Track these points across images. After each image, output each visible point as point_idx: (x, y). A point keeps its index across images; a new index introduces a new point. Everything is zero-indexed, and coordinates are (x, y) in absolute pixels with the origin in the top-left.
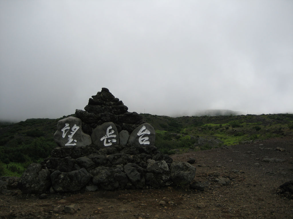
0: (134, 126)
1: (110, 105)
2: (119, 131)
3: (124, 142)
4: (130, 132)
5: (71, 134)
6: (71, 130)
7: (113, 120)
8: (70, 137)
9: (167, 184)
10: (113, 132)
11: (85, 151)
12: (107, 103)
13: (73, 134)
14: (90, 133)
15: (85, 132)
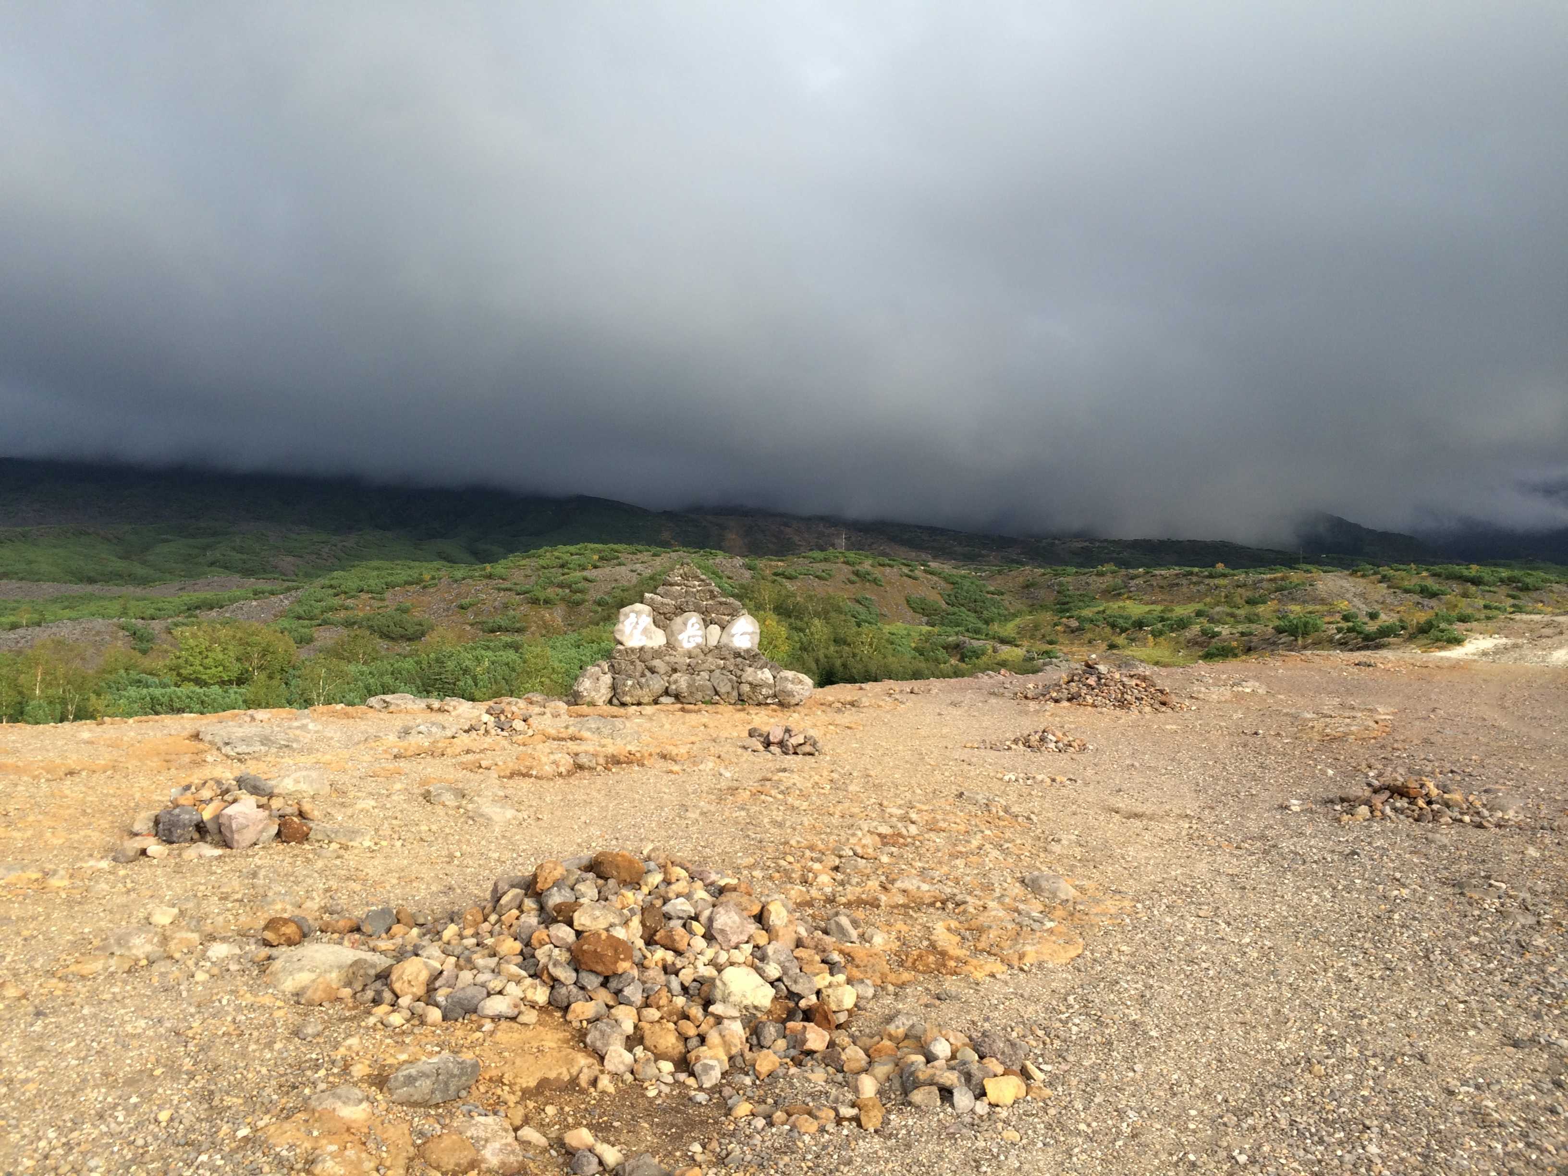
0: (727, 618)
1: (694, 587)
2: (706, 627)
3: (713, 642)
4: (723, 628)
5: (637, 629)
6: (637, 623)
7: (697, 609)
8: (637, 632)
9: (769, 701)
10: (697, 627)
11: (657, 653)
12: (689, 584)
13: (641, 628)
14: (664, 628)
15: (658, 626)
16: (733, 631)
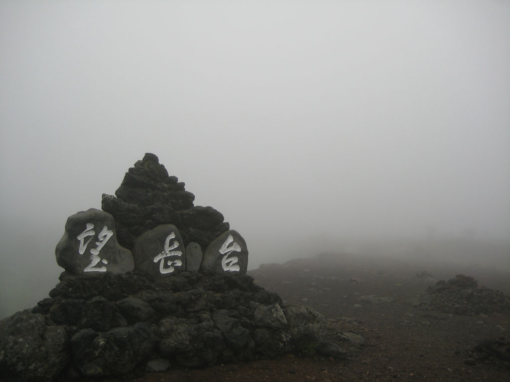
2: (186, 244)
3: (194, 267)
4: (204, 247)
5: (95, 247)
8: (95, 252)
10: (176, 245)
11: (129, 285)
12: (158, 186)
13: (100, 246)
14: (130, 246)
15: (122, 243)
16: (222, 251)
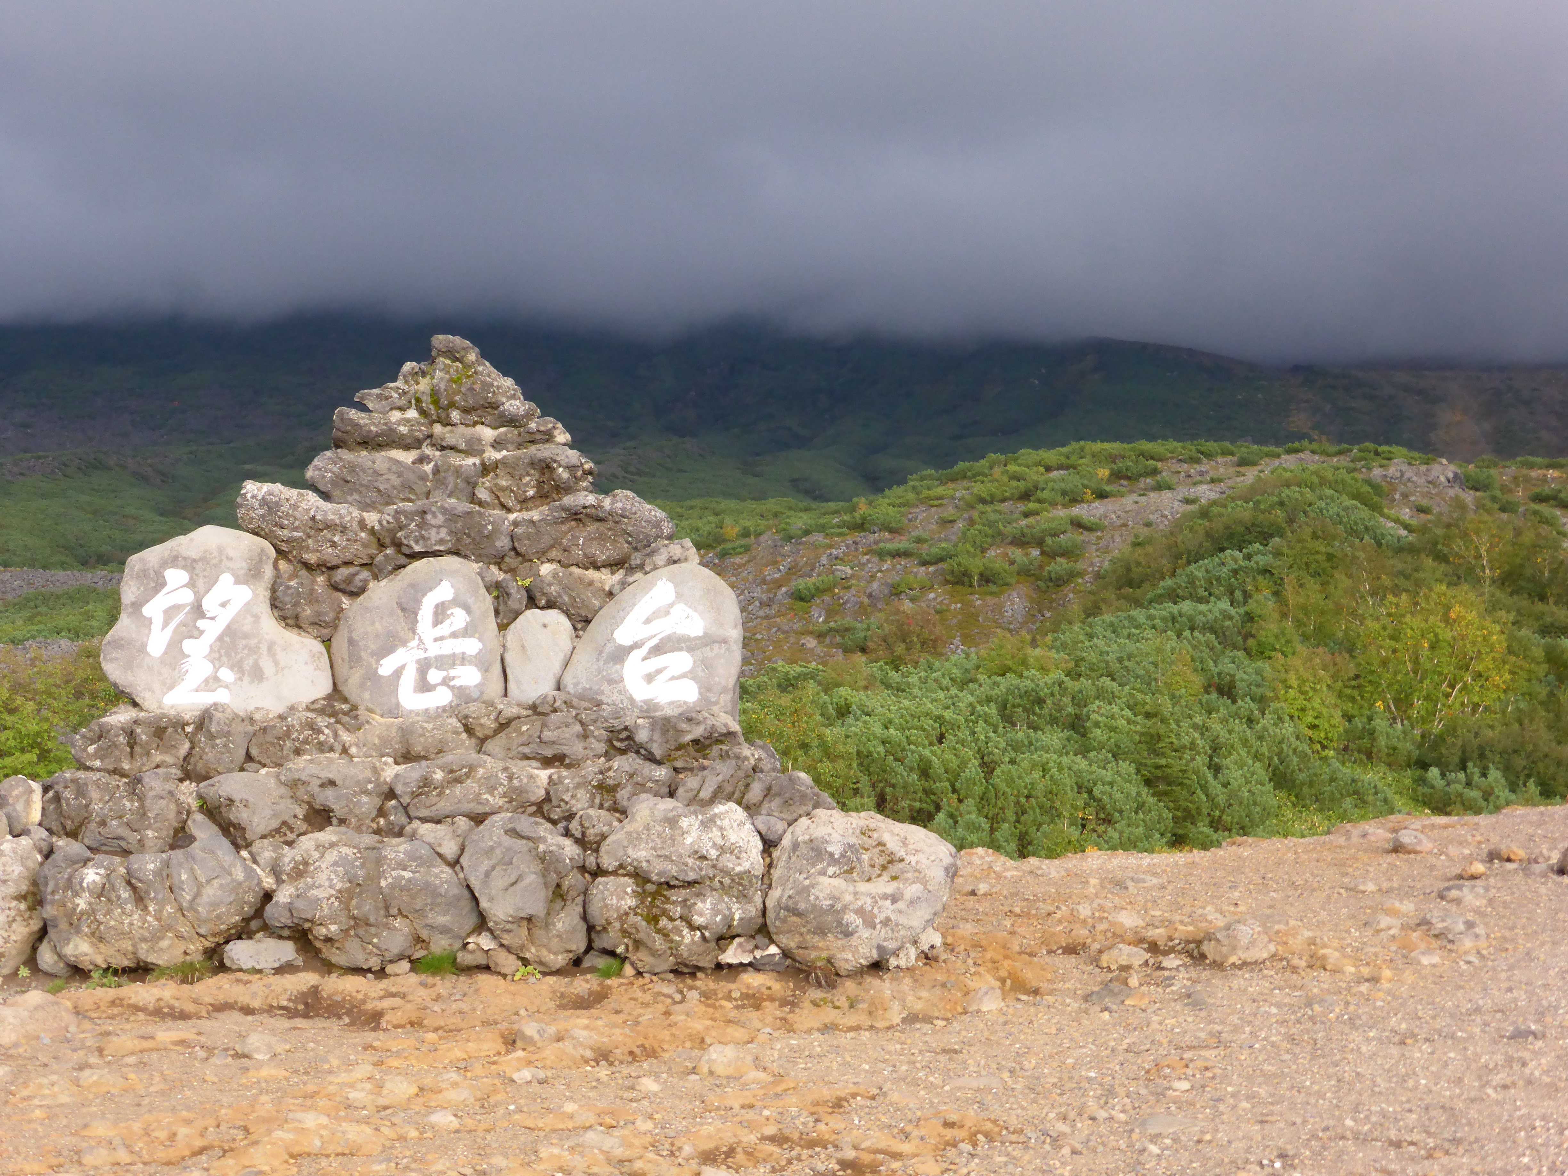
2: (506, 619)
3: (532, 689)
4: (581, 622)
5: (196, 633)
6: (198, 611)
8: (196, 650)
11: (267, 742)
15: (292, 622)
16: (623, 635)
